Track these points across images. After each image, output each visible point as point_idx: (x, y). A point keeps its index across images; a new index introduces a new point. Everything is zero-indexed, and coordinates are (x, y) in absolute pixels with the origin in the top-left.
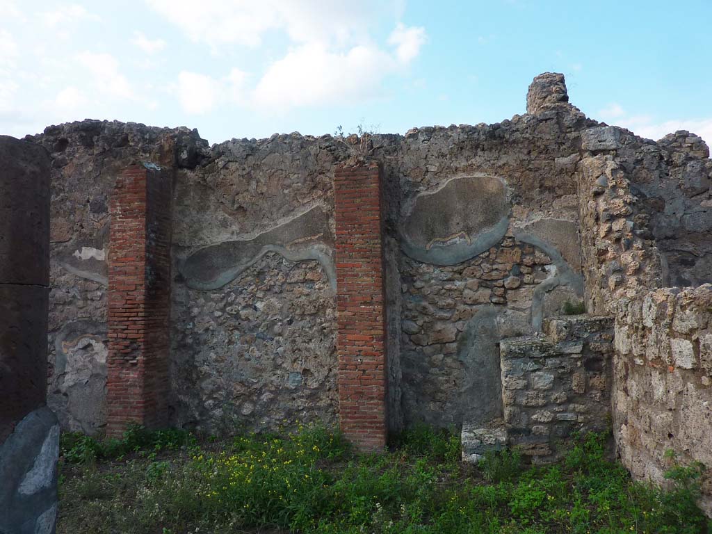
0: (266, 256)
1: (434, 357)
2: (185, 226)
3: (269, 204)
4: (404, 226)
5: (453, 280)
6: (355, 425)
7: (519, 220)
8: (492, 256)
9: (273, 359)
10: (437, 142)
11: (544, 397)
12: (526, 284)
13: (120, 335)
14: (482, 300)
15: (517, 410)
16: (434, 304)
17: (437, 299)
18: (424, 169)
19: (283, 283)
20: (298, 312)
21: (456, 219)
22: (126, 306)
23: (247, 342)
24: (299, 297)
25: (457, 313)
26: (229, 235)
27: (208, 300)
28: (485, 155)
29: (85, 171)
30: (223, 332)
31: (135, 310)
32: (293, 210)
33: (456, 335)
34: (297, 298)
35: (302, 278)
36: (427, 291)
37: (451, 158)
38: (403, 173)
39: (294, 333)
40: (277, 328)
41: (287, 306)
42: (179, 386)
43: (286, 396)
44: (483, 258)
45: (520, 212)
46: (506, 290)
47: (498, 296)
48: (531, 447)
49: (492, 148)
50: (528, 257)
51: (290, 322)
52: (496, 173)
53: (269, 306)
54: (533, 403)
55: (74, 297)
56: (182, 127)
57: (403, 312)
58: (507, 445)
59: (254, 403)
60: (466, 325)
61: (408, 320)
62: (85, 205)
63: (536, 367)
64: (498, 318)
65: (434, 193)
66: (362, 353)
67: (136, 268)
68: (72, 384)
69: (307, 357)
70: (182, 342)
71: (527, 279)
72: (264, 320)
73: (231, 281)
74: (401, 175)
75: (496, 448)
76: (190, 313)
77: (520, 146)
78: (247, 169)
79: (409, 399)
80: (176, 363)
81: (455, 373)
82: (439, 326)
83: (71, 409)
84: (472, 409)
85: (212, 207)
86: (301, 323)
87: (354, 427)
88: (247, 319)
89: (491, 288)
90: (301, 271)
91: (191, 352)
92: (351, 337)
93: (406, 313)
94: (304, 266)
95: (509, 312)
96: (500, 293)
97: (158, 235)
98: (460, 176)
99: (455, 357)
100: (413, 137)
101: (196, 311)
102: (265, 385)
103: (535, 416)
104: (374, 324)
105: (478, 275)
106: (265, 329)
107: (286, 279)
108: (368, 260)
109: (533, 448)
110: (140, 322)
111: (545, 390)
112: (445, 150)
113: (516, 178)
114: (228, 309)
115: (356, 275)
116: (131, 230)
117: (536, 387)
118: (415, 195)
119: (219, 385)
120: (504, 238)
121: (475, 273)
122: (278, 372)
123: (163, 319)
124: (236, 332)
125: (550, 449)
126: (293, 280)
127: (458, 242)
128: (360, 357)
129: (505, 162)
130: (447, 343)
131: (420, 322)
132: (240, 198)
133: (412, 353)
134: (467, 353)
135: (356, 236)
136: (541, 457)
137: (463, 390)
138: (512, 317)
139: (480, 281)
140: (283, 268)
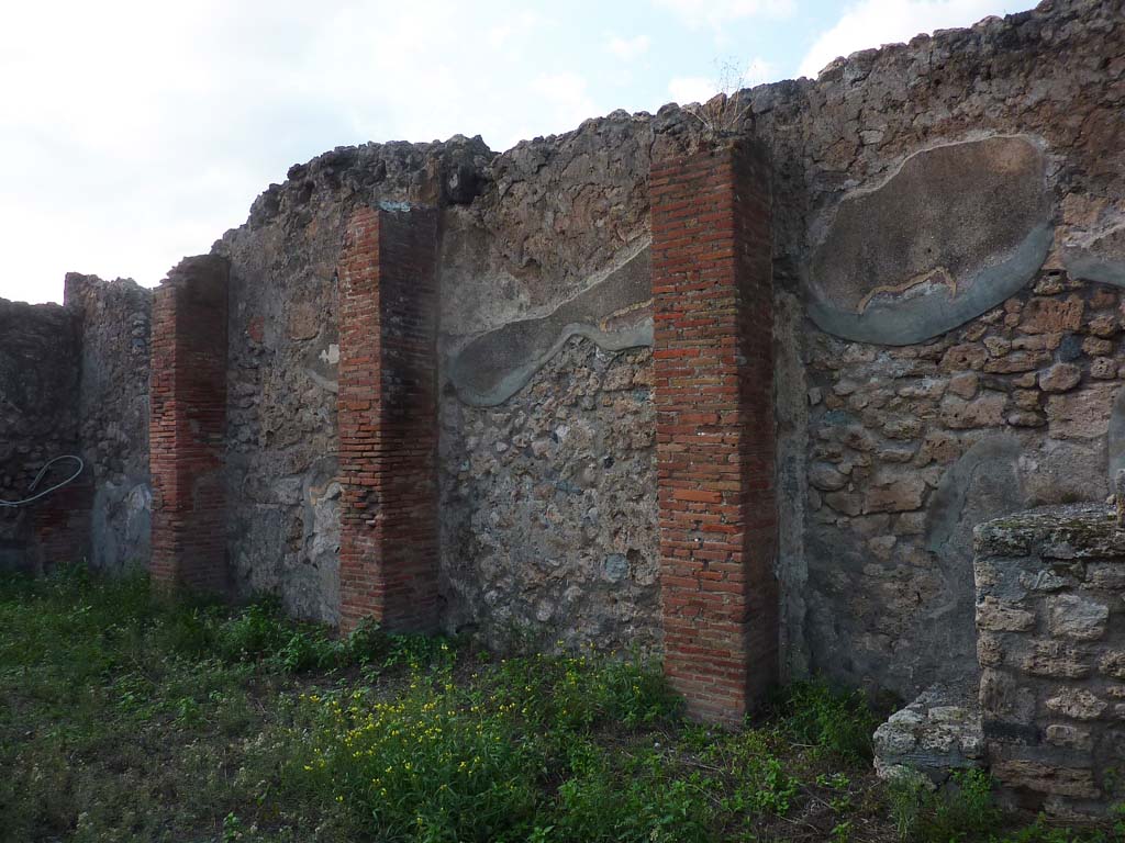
0: (570, 345)
1: (874, 541)
2: (456, 301)
3: (573, 248)
4: (812, 268)
5: (921, 377)
6: (690, 664)
7: (1078, 229)
8: (1013, 319)
9: (582, 528)
10: (881, 78)
11: (1080, 659)
12: (1096, 380)
13: (354, 480)
14: (983, 418)
15: (1008, 680)
16: (876, 427)
17: (882, 419)
18: (855, 141)
19: (597, 392)
20: (620, 444)
21: (925, 240)
22: (361, 434)
23: (543, 497)
24: (623, 417)
25: (925, 447)
26: (515, 311)
27: (488, 423)
28: (994, 88)
29: (331, 228)
30: (508, 478)
31: (369, 441)
32: (611, 257)
33: (925, 497)
34: (619, 418)
35: (626, 381)
36: (860, 401)
37: (912, 109)
38: (811, 156)
39: (614, 483)
40: (588, 474)
41: (603, 433)
42: (452, 564)
43: (603, 595)
44: (989, 324)
45: (1082, 209)
46: (1044, 396)
47: (1024, 409)
48: (1043, 771)
49: (1009, 70)
50: (1101, 316)
51: (609, 463)
52: (1019, 126)
53: (573, 434)
54: (1051, 668)
55: (323, 421)
56: (456, 136)
57: (810, 445)
58: (978, 758)
59: (555, 601)
60: (945, 475)
61: (822, 461)
62: (332, 281)
63: (1059, 582)
64: (1022, 459)
65: (875, 189)
66: (702, 526)
67: (371, 373)
68: (321, 550)
69: (635, 527)
70: (455, 494)
71: (1097, 367)
72: (568, 459)
73: (518, 392)
74: (808, 161)
75: (954, 761)
76: (465, 446)
77: (1080, 51)
78: (539, 191)
79: (821, 623)
80: (446, 525)
81: (920, 577)
82: (885, 475)
83: (321, 587)
84: (955, 658)
85: (493, 266)
86: (626, 465)
87: (688, 668)
88: (542, 456)
89: (1009, 391)
90: (625, 368)
91: (467, 510)
92: (680, 493)
93: (817, 447)
94: (630, 359)
95: (1051, 445)
96: (1028, 402)
97: (407, 319)
98: (934, 144)
99: (919, 542)
100: (832, 79)
101: (472, 441)
102: (571, 572)
103: (1053, 701)
104: (722, 469)
105: (975, 362)
106: (568, 474)
107: (602, 385)
108: (710, 341)
109: (1049, 776)
110: (375, 460)
111: (1081, 642)
112: (899, 94)
113: (1071, 130)
114: (516, 438)
115: (689, 373)
116: (362, 314)
117: (1056, 631)
118: (835, 199)
119: (504, 567)
120: (1039, 274)
121: (969, 358)
122: (591, 551)
123: (425, 455)
124: (528, 479)
125: (1095, 786)
126: (613, 386)
127: (928, 293)
128: (699, 534)
129: (1042, 95)
130: (901, 512)
131: (846, 467)
132: (530, 245)
133: (829, 530)
134: (946, 534)
135: (689, 294)
136: (1067, 799)
137: (935, 615)
138: (1060, 457)
139: (981, 376)
140: (596, 364)
